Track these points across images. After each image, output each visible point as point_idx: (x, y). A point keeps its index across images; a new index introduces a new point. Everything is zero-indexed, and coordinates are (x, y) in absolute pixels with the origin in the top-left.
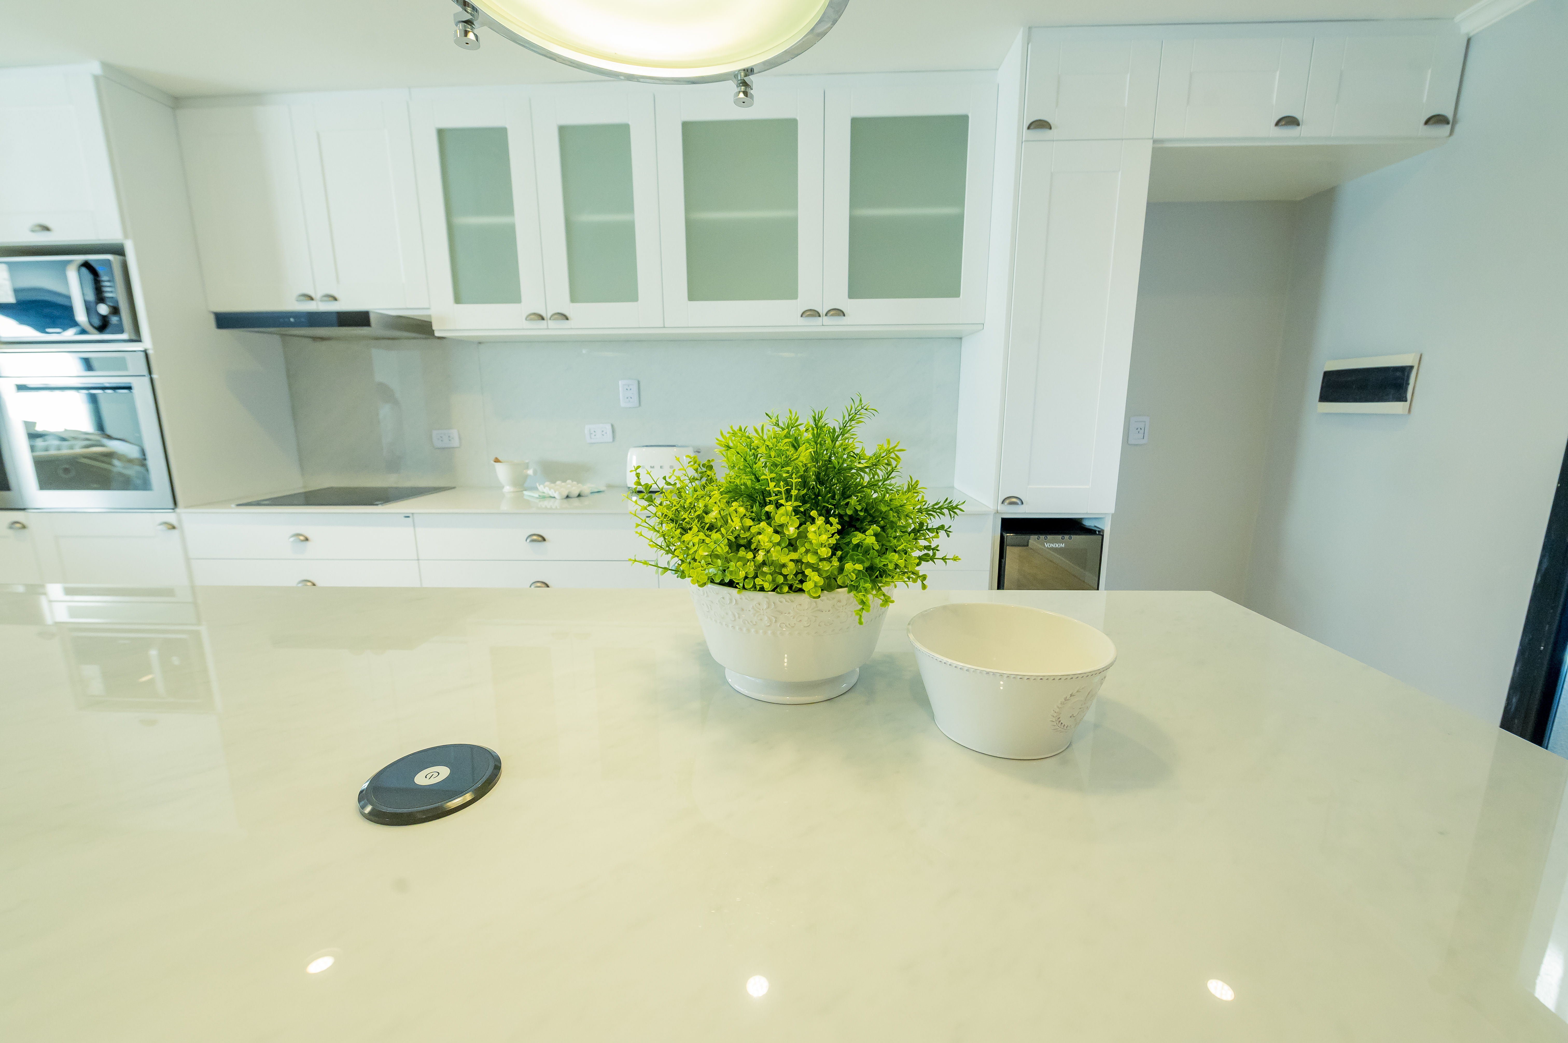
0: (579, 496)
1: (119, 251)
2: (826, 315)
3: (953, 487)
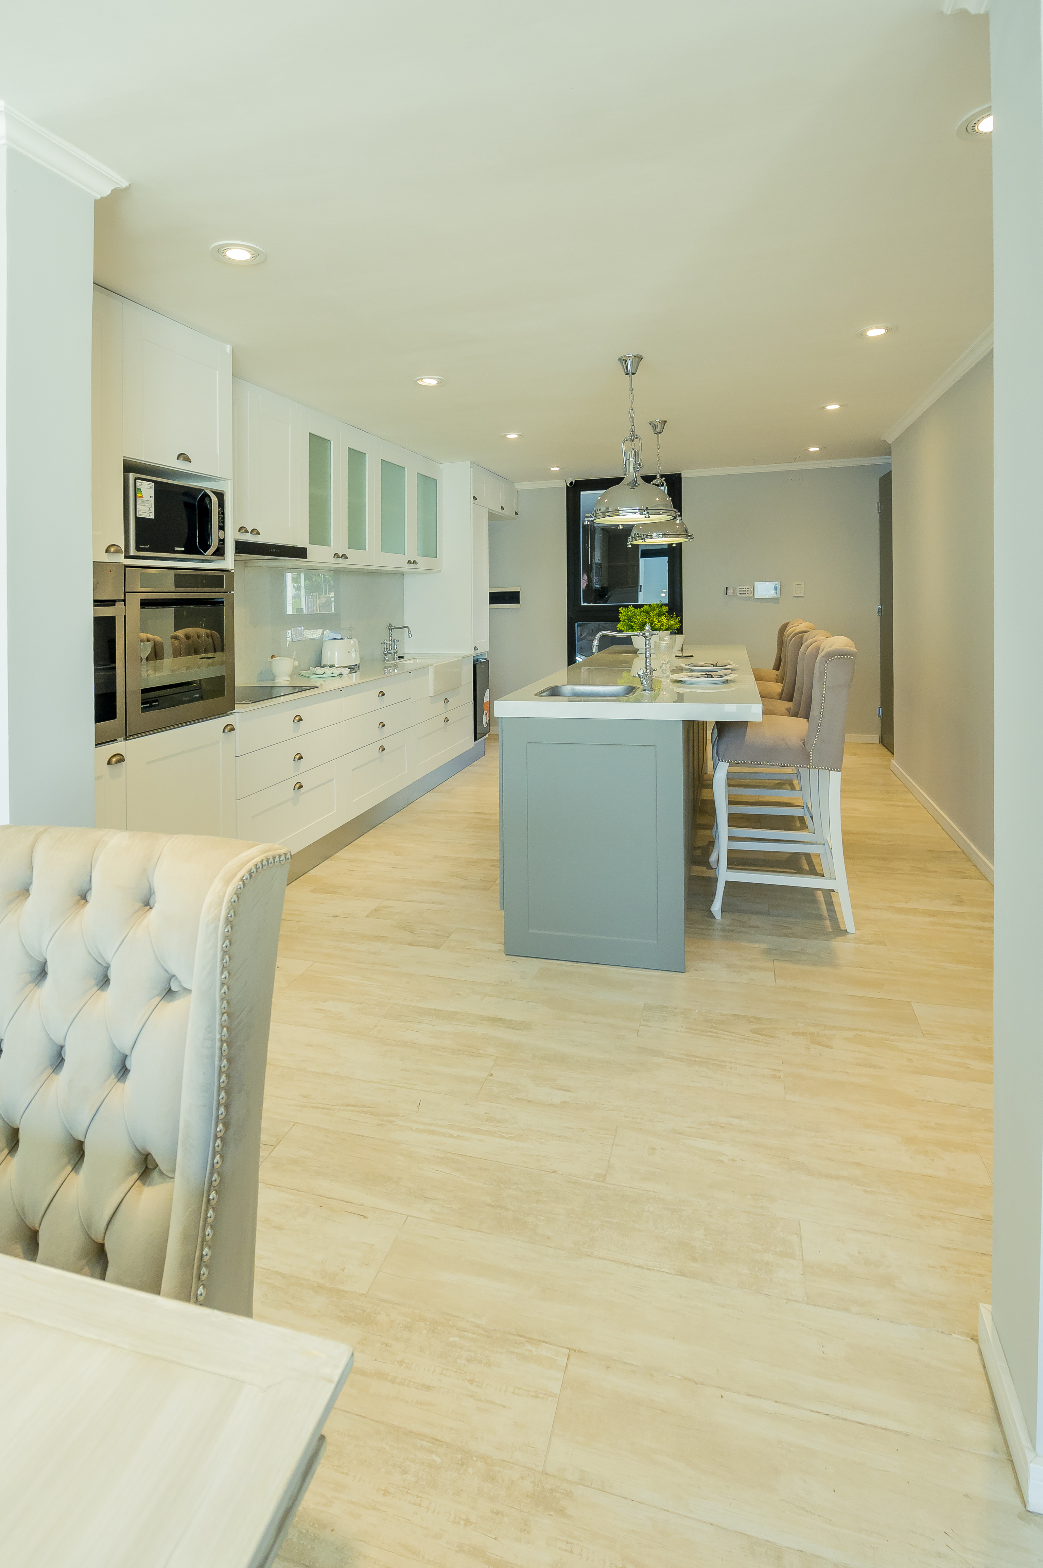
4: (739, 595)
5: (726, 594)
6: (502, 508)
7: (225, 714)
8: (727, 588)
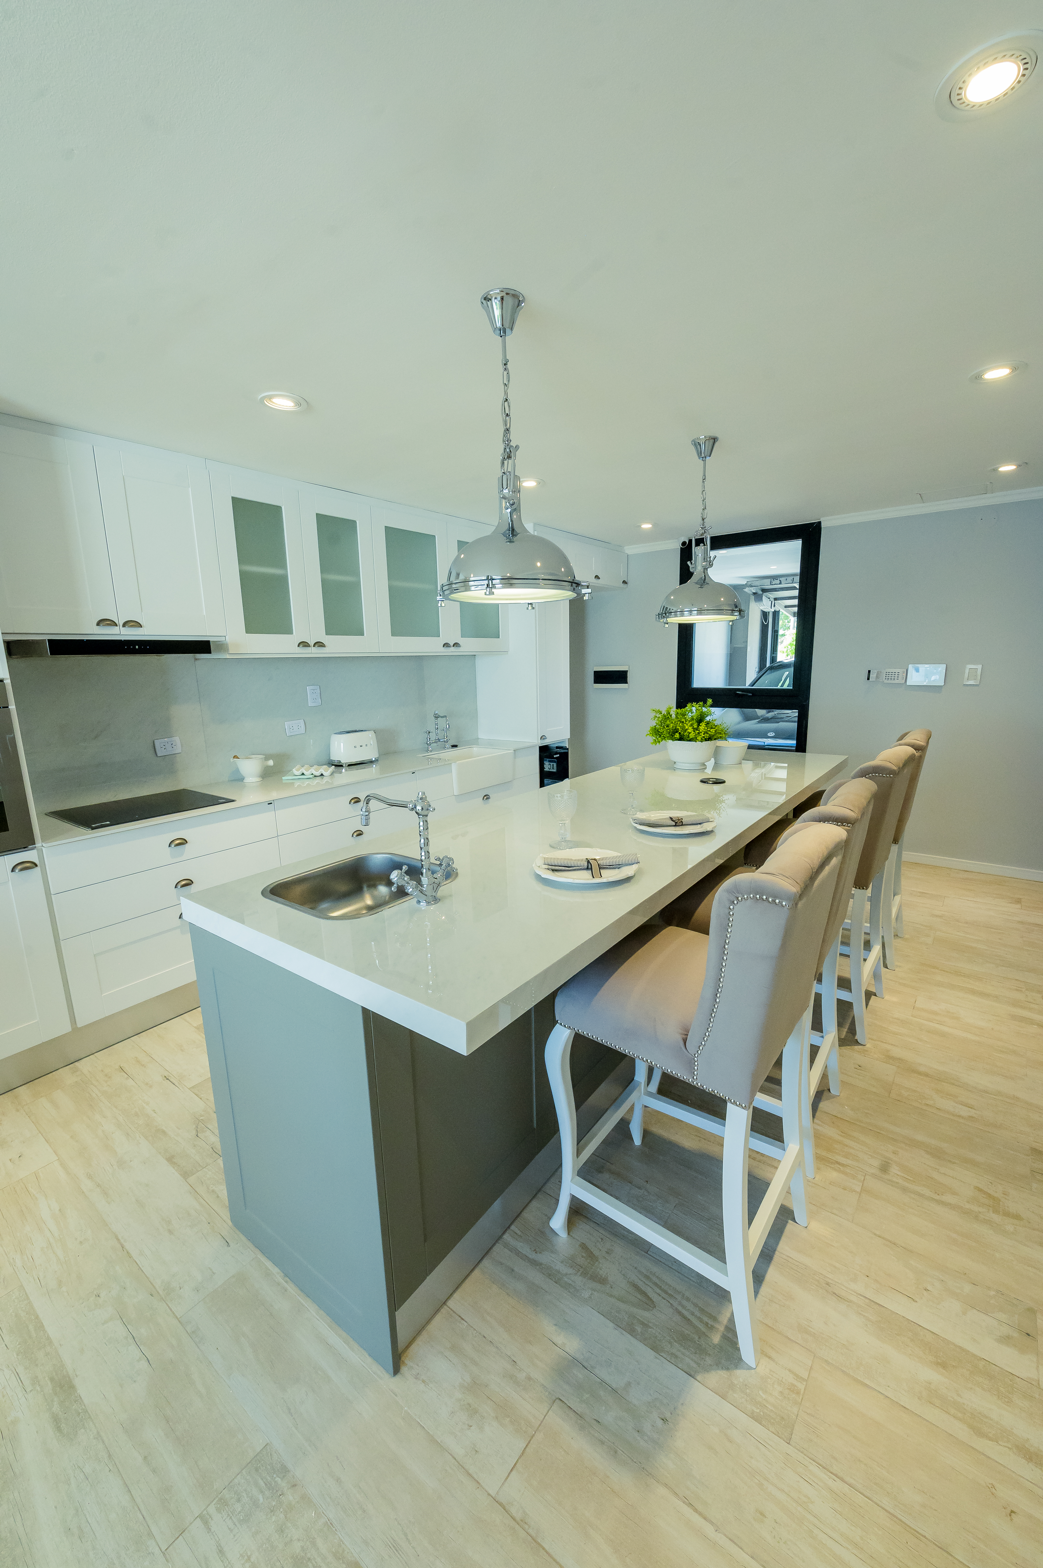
2: (453, 646)
4: (886, 681)
5: (868, 679)
6: (597, 577)
7: (26, 849)
8: (869, 672)
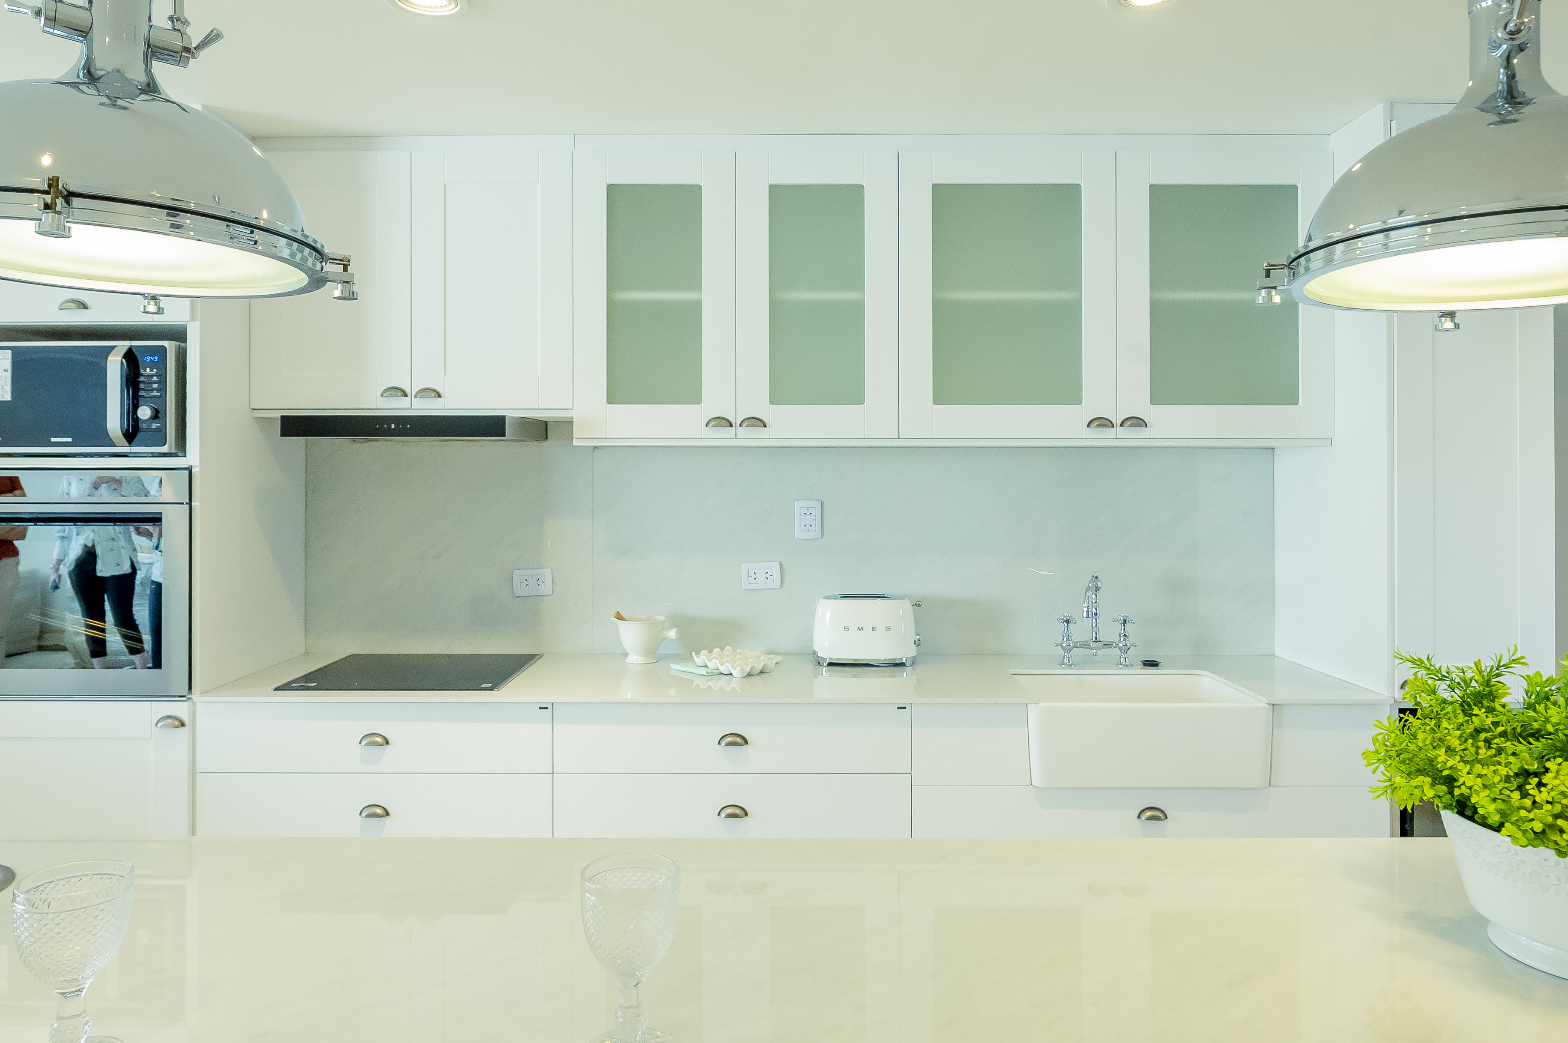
0: (762, 672)
1: (179, 335)
2: (1122, 425)
3: (1274, 655)
